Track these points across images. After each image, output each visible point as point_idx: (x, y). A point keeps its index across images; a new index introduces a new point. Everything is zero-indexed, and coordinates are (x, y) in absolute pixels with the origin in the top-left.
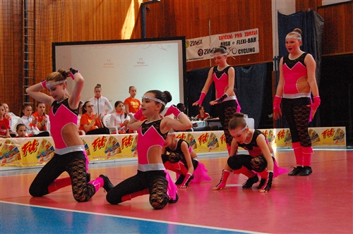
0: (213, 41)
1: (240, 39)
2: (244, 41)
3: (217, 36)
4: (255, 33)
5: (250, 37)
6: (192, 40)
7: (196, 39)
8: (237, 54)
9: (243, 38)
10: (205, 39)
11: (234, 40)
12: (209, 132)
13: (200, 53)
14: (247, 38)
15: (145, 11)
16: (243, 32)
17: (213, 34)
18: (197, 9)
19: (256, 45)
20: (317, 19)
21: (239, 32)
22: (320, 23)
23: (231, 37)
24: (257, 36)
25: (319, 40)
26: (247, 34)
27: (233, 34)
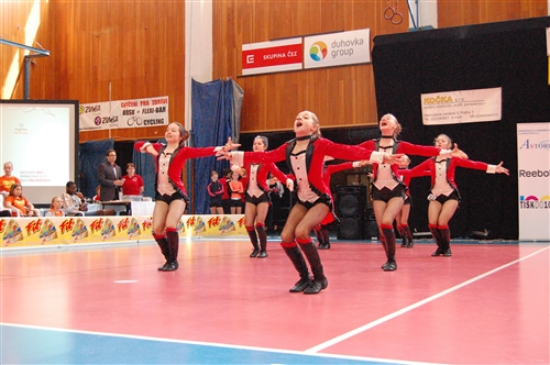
0: (113, 109)
1: (146, 107)
2: (151, 111)
3: (119, 102)
4: (164, 101)
5: (159, 106)
6: (88, 105)
7: (93, 105)
8: (143, 126)
9: (151, 106)
10: (104, 105)
11: (140, 108)
12: (104, 218)
13: (98, 120)
14: (155, 107)
15: (29, 65)
16: (150, 100)
17: (114, 100)
18: (95, 68)
19: (165, 116)
20: (236, 89)
21: (145, 100)
22: (238, 95)
23: (135, 104)
24: (167, 105)
25: (238, 115)
26: (155, 102)
27: (139, 101)
